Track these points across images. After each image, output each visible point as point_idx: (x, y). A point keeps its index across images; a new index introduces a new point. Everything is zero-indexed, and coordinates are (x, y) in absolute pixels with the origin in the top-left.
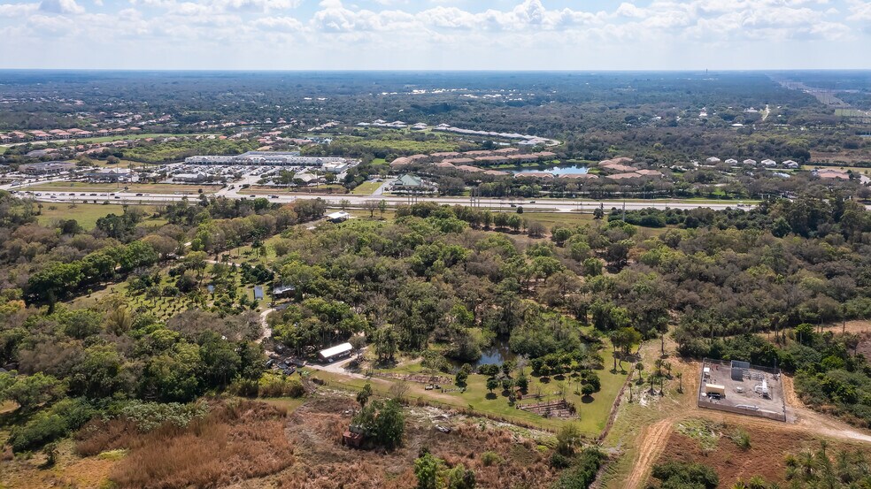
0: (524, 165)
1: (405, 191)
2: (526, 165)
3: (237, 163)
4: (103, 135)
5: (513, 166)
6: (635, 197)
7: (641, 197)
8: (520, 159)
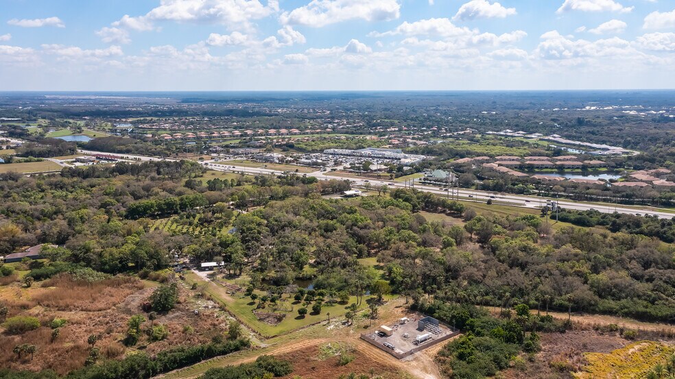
0: (566, 170)
1: (429, 182)
2: (569, 170)
3: (354, 156)
4: (307, 133)
5: (556, 170)
6: (615, 202)
7: (621, 202)
8: (563, 165)
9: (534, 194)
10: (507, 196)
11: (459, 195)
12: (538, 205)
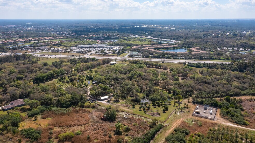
1: (133, 56)
3: (90, 47)
4: (57, 39)
5: (165, 49)
8: (168, 47)
9: (172, 58)
10: (166, 60)
11: (152, 60)
12: (179, 62)
